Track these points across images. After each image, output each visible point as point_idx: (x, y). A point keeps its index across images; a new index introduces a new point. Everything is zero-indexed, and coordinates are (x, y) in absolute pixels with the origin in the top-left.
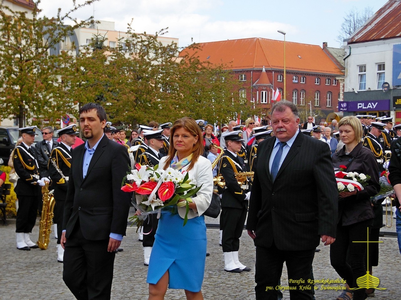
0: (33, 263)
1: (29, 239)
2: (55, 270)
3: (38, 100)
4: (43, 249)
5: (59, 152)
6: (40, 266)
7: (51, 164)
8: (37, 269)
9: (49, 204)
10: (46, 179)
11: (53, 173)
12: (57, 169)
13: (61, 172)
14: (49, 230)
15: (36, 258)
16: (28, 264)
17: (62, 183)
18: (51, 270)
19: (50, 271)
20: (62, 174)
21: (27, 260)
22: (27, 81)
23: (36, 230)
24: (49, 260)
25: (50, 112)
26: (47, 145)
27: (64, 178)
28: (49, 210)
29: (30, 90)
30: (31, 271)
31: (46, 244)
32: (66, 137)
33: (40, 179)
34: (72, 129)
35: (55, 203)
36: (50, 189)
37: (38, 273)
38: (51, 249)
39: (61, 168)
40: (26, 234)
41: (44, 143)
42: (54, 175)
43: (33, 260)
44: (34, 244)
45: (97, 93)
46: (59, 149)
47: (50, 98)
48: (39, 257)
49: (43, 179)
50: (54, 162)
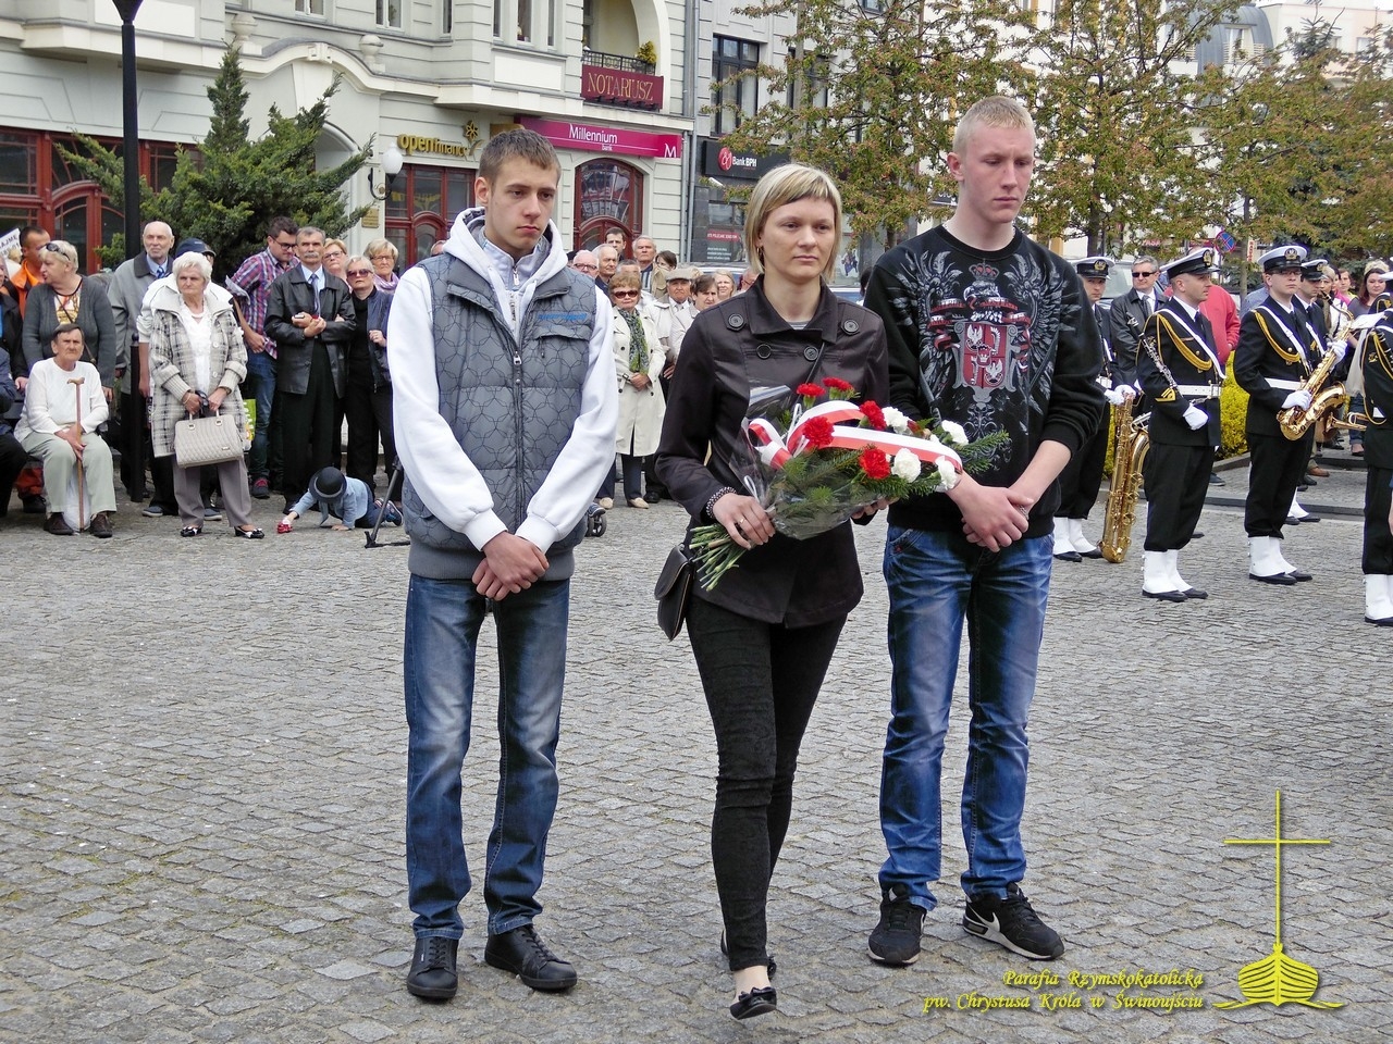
0: (1082, 593)
1: (1080, 534)
2: (1133, 615)
3: (1136, 191)
4: (1113, 561)
5: (1164, 320)
6: (1097, 601)
7: (1143, 350)
8: (1088, 608)
9: (1132, 451)
10: (1128, 389)
11: (1148, 374)
12: (1158, 364)
13: (1167, 373)
14: (1129, 516)
15: (1091, 581)
16: (1069, 595)
17: (1169, 399)
18: (1122, 613)
19: (1117, 616)
20: (1170, 379)
21: (1069, 586)
22: (1111, 145)
23: (1097, 512)
24: (1122, 588)
25: (1165, 222)
26: (1142, 303)
27: (1175, 389)
28: (1132, 467)
29: (1117, 166)
30: (1073, 612)
31: (1119, 550)
32: (1187, 281)
33: (1113, 389)
34: (1202, 259)
35: (1148, 447)
36: (1136, 413)
37: (1087, 617)
38: (1132, 564)
39: (1167, 363)
40: (1073, 522)
41: (1132, 298)
42: (1150, 379)
43: (1082, 587)
44: (1091, 548)
45: (1295, 173)
46: (1163, 314)
47: (1170, 186)
48: (1099, 579)
49: (1119, 388)
50: (1150, 347)
